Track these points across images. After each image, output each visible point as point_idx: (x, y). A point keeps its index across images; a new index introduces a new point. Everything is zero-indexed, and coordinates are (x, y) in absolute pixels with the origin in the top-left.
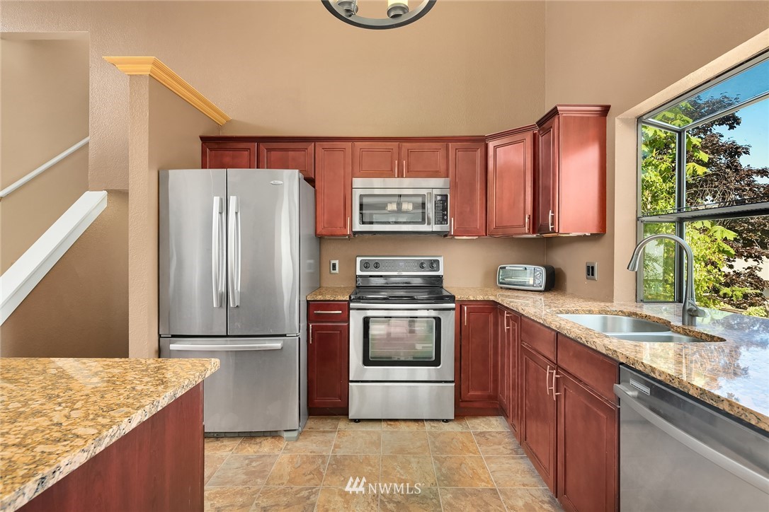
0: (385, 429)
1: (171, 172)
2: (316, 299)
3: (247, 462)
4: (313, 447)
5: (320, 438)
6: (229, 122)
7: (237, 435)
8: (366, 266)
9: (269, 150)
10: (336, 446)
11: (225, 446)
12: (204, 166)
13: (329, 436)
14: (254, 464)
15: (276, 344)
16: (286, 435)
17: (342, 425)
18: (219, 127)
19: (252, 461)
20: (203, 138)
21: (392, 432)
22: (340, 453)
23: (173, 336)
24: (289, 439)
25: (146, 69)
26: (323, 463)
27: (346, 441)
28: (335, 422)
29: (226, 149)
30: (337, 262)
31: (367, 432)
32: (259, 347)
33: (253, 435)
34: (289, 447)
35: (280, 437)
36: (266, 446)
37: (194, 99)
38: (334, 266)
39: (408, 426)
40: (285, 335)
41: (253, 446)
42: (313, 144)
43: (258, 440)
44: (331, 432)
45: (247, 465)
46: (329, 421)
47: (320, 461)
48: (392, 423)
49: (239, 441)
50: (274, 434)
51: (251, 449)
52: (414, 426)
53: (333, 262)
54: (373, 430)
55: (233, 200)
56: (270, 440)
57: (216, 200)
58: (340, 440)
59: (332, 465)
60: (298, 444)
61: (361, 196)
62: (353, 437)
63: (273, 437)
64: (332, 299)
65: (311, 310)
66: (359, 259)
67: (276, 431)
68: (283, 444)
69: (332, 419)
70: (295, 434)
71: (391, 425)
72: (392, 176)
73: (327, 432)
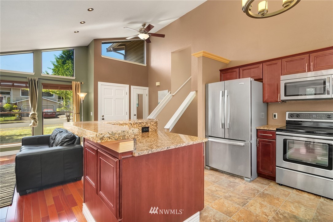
0: (294, 192)
1: (209, 84)
2: (260, 129)
3: (229, 182)
4: (256, 187)
5: (260, 185)
6: (231, 62)
7: (228, 174)
8: (291, 116)
9: (243, 70)
10: (265, 189)
11: (224, 176)
12: (221, 81)
13: (264, 186)
14: (231, 183)
15: (242, 144)
16: (245, 179)
17: (272, 184)
18: (227, 64)
19: (231, 182)
20: (220, 70)
21: (297, 194)
22: (266, 192)
23: (209, 136)
24: (247, 181)
25: (201, 55)
26: (257, 192)
27: (271, 190)
28: (269, 182)
29: (228, 73)
30: (276, 114)
31: (283, 190)
32: (235, 144)
33: (234, 175)
34: (246, 183)
35: (244, 179)
36: (237, 180)
37: (217, 58)
38: (275, 116)
39: (309, 196)
40: (245, 141)
41: (233, 179)
42: (262, 64)
43: (235, 178)
44: (266, 185)
45: (229, 183)
46: (267, 181)
47: (257, 191)
48: (300, 191)
49: (229, 176)
50: (241, 177)
51: (232, 179)
52: (313, 197)
53: (274, 114)
54: (287, 190)
55: (226, 91)
56: (240, 179)
57: (221, 92)
58: (269, 188)
59: (261, 194)
60: (250, 184)
61: (285, 84)
62: (275, 190)
63: (241, 178)
64: (268, 129)
65: (258, 133)
66: (287, 113)
67: (242, 177)
68: (244, 182)
69: (268, 181)
70: (249, 180)
71: (299, 192)
72: (305, 71)
73: (264, 184)
